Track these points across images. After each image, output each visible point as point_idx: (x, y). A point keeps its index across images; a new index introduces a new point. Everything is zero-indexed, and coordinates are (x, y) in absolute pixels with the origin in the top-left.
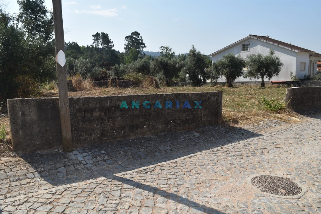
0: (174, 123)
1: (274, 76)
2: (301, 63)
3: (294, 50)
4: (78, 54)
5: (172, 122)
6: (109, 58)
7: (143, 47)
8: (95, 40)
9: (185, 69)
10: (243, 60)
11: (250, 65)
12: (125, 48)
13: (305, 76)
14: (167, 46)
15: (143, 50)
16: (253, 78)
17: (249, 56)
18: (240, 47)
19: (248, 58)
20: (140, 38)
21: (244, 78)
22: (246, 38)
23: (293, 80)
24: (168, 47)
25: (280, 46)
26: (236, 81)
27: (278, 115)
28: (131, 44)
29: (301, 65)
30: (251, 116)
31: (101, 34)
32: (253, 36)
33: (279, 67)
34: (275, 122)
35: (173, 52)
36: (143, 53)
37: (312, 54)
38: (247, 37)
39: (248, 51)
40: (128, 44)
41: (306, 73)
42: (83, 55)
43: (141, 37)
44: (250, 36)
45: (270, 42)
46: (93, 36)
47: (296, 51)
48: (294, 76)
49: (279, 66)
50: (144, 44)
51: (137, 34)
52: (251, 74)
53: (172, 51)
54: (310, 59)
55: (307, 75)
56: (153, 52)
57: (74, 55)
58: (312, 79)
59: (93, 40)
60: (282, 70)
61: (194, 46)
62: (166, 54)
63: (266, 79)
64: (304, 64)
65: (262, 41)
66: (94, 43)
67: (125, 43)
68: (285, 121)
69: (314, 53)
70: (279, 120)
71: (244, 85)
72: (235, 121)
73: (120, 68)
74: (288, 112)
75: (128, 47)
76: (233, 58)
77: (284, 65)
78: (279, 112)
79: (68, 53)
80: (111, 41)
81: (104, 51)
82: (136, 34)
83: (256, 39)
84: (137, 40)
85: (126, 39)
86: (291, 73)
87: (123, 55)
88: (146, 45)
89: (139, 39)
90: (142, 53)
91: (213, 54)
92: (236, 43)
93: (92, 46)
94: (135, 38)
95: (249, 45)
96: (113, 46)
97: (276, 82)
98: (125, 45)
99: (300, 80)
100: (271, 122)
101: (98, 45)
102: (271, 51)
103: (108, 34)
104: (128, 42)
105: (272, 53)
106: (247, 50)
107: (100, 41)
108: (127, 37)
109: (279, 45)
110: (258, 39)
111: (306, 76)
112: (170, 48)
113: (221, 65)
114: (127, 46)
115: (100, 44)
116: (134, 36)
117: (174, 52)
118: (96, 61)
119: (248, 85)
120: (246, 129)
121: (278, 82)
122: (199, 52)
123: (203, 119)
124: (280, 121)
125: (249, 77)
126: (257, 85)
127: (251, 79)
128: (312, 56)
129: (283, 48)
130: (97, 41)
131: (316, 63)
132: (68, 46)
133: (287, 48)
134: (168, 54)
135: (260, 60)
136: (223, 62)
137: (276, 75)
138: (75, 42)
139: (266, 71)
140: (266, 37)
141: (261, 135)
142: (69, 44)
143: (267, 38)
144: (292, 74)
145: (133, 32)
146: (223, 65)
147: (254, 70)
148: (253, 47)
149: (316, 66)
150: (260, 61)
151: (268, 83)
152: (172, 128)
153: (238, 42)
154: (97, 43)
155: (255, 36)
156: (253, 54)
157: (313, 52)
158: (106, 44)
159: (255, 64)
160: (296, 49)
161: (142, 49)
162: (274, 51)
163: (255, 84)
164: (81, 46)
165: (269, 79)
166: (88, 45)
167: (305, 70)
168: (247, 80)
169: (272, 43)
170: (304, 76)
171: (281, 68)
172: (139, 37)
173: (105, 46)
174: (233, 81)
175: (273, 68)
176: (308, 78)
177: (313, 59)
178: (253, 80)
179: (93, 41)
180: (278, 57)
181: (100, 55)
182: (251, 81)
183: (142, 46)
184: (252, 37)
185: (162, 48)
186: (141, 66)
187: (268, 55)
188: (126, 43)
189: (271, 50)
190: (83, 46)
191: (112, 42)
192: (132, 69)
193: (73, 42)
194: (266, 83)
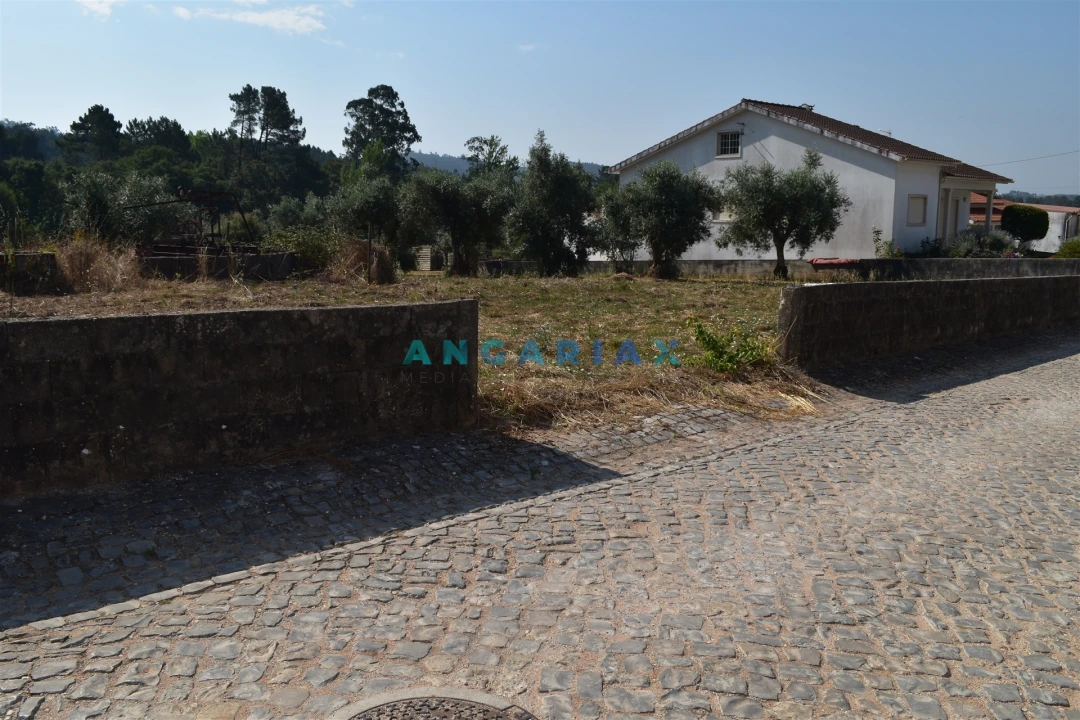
0: (234, 434)
1: (817, 241)
2: (912, 197)
3: (888, 152)
4: (180, 159)
5: (224, 427)
6: (287, 177)
7: (410, 141)
8: (239, 113)
9: (515, 215)
10: (706, 186)
11: (740, 203)
12: (346, 143)
13: (925, 243)
14: (493, 137)
15: (409, 150)
16: (750, 250)
17: (733, 171)
18: (713, 141)
19: (731, 178)
20: (399, 108)
21: (720, 247)
22: (733, 111)
23: (883, 254)
24: (496, 140)
25: (841, 138)
26: (685, 256)
27: (738, 389)
28: (367, 126)
29: (910, 205)
30: (621, 396)
31: (260, 91)
32: (756, 103)
33: (835, 210)
34: (707, 418)
35: (512, 157)
36: (409, 161)
37: (950, 169)
38: (735, 107)
39: (738, 155)
40: (357, 126)
41: (930, 230)
42: (197, 162)
43: (402, 105)
44: (743, 106)
45: (808, 126)
46: (234, 97)
47: (893, 156)
48: (886, 243)
49: (835, 207)
50: (412, 129)
51: (388, 93)
52: (740, 234)
53: (508, 154)
54: (943, 186)
55: (933, 237)
56: (451, 158)
57: (164, 164)
58: (946, 254)
59: (234, 114)
60: (847, 219)
61: (541, 134)
62: (489, 163)
63: (791, 254)
64: (922, 201)
65: (783, 122)
66: (235, 123)
67: (346, 125)
68: (753, 414)
69: (955, 165)
70: (728, 407)
71: (724, 271)
72: (541, 416)
73: (302, 210)
74: (782, 374)
75: (356, 139)
76: (673, 178)
77: (850, 204)
78: (746, 378)
79: (143, 158)
80: (297, 117)
81: (271, 153)
82: (383, 95)
83: (765, 113)
84: (388, 113)
85: (350, 111)
86: (878, 233)
87: (340, 166)
88: (419, 134)
89: (394, 110)
90: (408, 159)
91: (623, 165)
92: (699, 127)
93: (231, 131)
94: (380, 107)
95: (743, 134)
96: (304, 135)
97: (828, 261)
98: (347, 131)
99: (907, 255)
100: (692, 419)
101: (250, 131)
102: (811, 157)
103: (284, 94)
104: (357, 120)
105: (813, 162)
106: (735, 151)
107: (256, 116)
108: (353, 105)
109: (837, 136)
110: (769, 114)
111: (928, 242)
112: (502, 144)
113: (632, 201)
114: (353, 133)
115: (258, 129)
116: (379, 102)
117: (515, 159)
118: (241, 183)
119: (735, 270)
120: (562, 450)
121: (833, 261)
122: (563, 157)
123: (382, 413)
124: (732, 411)
125: (734, 243)
126: (766, 271)
127: (739, 252)
128: (949, 175)
129: (853, 146)
130: (246, 117)
131: (965, 199)
132: (146, 131)
133: (866, 147)
134: (496, 164)
135: (771, 185)
136: (637, 193)
137: (823, 241)
138: (171, 119)
139: (793, 224)
140: (800, 108)
141: (617, 475)
142: (149, 126)
143: (804, 113)
144: (881, 237)
145: (374, 86)
146: (638, 201)
147: (749, 221)
148: (755, 142)
149: (965, 207)
150: (768, 190)
151: (799, 267)
152: (228, 452)
153: (706, 124)
154: (246, 124)
155: (761, 103)
156: (748, 165)
157: (951, 160)
158: (281, 129)
159: (753, 200)
160: (893, 150)
161: (406, 146)
162: (821, 155)
163: (760, 269)
164: (195, 134)
165: (802, 253)
166: (218, 130)
167: (924, 221)
168: (729, 254)
169: (816, 129)
170: (923, 242)
171: (842, 213)
172: (394, 106)
173: (275, 134)
174: (673, 257)
175: (813, 216)
176: (933, 250)
177: (951, 183)
178: (750, 253)
179: (233, 116)
180: (832, 177)
181: (254, 165)
182: (741, 258)
183: (408, 135)
184: (749, 109)
185: (475, 142)
186: (368, 202)
187: (796, 170)
188: (352, 123)
189: (809, 153)
190: (200, 133)
191: (300, 121)
192: (339, 215)
193: (164, 120)
194: (795, 265)
